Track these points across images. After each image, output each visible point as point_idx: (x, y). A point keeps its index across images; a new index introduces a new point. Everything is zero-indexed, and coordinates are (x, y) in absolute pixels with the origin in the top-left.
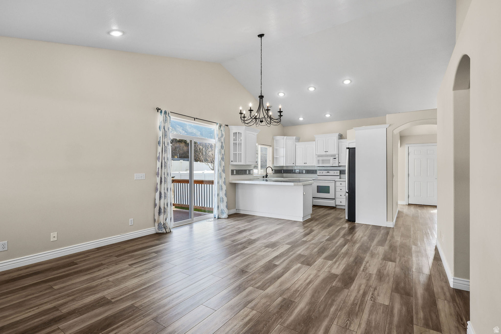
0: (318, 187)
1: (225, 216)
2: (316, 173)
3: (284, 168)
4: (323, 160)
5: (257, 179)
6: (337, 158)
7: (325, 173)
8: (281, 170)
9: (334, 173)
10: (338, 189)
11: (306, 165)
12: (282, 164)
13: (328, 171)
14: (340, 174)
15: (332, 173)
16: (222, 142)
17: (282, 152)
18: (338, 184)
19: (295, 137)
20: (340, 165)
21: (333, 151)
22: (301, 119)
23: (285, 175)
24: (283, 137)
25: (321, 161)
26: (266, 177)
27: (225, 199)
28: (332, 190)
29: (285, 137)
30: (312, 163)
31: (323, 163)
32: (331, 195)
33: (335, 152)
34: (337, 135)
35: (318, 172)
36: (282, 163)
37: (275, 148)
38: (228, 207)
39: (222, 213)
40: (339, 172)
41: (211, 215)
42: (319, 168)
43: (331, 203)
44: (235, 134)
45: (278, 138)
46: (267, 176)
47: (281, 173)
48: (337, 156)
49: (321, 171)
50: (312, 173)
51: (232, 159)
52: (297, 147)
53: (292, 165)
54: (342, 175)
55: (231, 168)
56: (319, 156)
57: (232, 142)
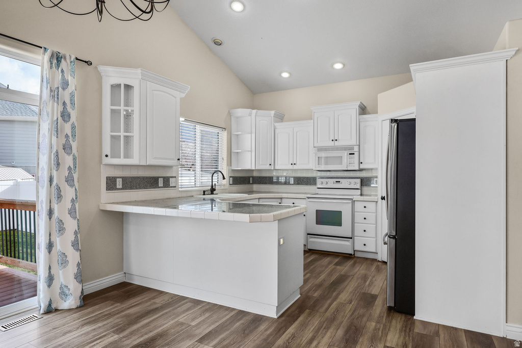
0: (318, 212)
1: (71, 302)
2: (315, 184)
3: (255, 174)
4: (327, 158)
5: (188, 197)
6: (356, 154)
7: (331, 183)
8: (249, 177)
9: (350, 183)
10: (359, 218)
11: (295, 167)
12: (248, 167)
13: (338, 179)
14: (362, 185)
15: (345, 183)
16: (64, 103)
17: (248, 141)
18: (359, 206)
19: (273, 112)
20: (362, 166)
21: (348, 139)
22: (285, 75)
23: (256, 187)
24: (249, 110)
25: (323, 160)
26: (212, 193)
27: (74, 257)
28: (346, 219)
29: (254, 111)
30: (308, 164)
31: (326, 164)
32: (344, 229)
33: (353, 142)
34: (356, 106)
35: (319, 181)
36: (248, 163)
37: (234, 133)
38: (80, 277)
39: (64, 294)
40: (359, 181)
41: (32, 302)
42: (319, 174)
43: (344, 247)
44: (115, 87)
45: (240, 112)
46: (213, 190)
47: (249, 183)
48: (356, 149)
49: (324, 180)
50: (307, 184)
51: (107, 150)
52: (277, 131)
53: (267, 167)
54: (365, 189)
55: (106, 173)
56: (320, 149)
57: (107, 107)
